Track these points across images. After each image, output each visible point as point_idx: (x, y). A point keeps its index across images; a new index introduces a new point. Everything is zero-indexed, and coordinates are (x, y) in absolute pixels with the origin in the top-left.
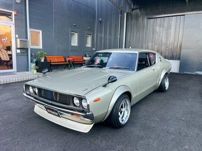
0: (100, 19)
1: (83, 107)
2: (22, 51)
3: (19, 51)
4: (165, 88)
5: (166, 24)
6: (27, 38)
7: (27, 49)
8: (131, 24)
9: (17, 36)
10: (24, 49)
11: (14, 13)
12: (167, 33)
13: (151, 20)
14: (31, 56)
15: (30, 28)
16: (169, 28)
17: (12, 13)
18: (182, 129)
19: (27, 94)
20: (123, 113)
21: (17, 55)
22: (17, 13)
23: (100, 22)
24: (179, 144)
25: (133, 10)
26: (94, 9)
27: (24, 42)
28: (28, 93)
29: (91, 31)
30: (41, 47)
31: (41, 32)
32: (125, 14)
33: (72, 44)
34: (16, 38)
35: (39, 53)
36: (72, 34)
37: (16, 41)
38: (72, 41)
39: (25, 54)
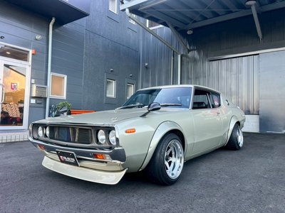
0: (146, 64)
1: (110, 143)
2: (38, 102)
3: (33, 101)
4: (238, 144)
5: (234, 67)
6: (46, 84)
7: (45, 99)
8: (188, 69)
9: (33, 81)
10: (41, 99)
11: (31, 52)
12: (237, 79)
13: (214, 62)
14: (50, 108)
15: (52, 71)
16: (239, 71)
17: (28, 52)
18: (264, 186)
19: (34, 139)
20: (172, 164)
21: (31, 106)
22: (35, 51)
23: (147, 67)
24: (259, 203)
25: (189, 51)
26: (137, 52)
27: (42, 89)
28: (36, 136)
29: (134, 80)
30: (64, 97)
31: (66, 77)
32: (179, 56)
33: (108, 95)
34: (32, 84)
35: (61, 103)
36: (108, 83)
37: (31, 88)
38: (108, 92)
39: (42, 105)
